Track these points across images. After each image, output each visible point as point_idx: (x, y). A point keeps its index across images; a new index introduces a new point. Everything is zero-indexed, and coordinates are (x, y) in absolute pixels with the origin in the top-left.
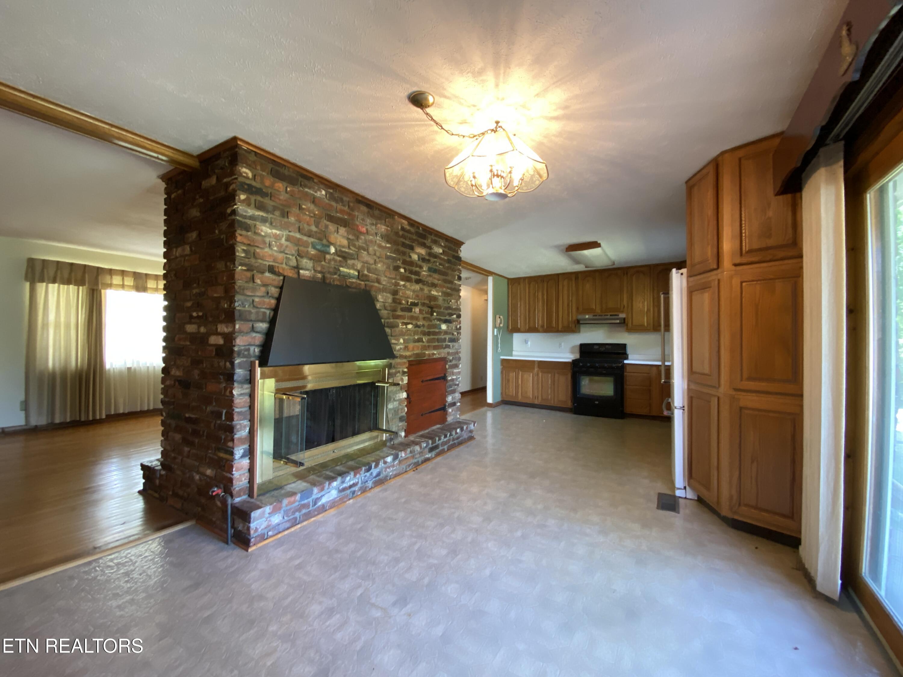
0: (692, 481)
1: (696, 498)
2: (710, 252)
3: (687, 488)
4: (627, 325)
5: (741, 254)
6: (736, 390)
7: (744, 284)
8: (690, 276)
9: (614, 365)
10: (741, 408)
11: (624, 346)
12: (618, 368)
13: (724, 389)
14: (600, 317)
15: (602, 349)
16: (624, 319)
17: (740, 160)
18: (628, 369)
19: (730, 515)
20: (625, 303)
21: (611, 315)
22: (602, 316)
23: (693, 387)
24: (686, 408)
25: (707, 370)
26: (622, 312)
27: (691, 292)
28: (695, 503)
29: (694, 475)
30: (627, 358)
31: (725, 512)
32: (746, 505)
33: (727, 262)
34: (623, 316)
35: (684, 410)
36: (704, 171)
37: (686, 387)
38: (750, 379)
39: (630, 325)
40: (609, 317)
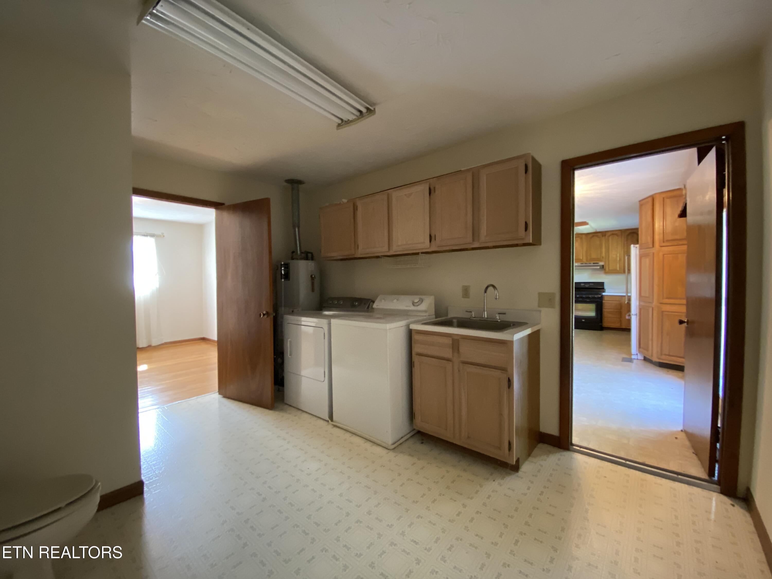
0: (641, 349)
1: (643, 358)
2: (650, 240)
3: (638, 354)
4: (605, 270)
5: (664, 242)
6: (661, 303)
7: (665, 255)
8: (640, 249)
9: (596, 296)
10: (663, 312)
11: (602, 284)
12: (599, 298)
13: (655, 303)
14: (586, 265)
15: (587, 286)
16: (603, 266)
17: (664, 198)
18: (606, 298)
19: (658, 360)
20: (604, 254)
21: (594, 263)
22: (587, 263)
23: (642, 303)
24: (638, 315)
25: (647, 295)
26: (601, 261)
27: (642, 257)
28: (643, 361)
29: (642, 346)
30: (604, 292)
31: (655, 359)
32: (665, 355)
33: (657, 244)
34: (601, 263)
35: (637, 315)
36: (647, 200)
37: (638, 304)
38: (667, 298)
39: (607, 269)
40: (592, 264)
